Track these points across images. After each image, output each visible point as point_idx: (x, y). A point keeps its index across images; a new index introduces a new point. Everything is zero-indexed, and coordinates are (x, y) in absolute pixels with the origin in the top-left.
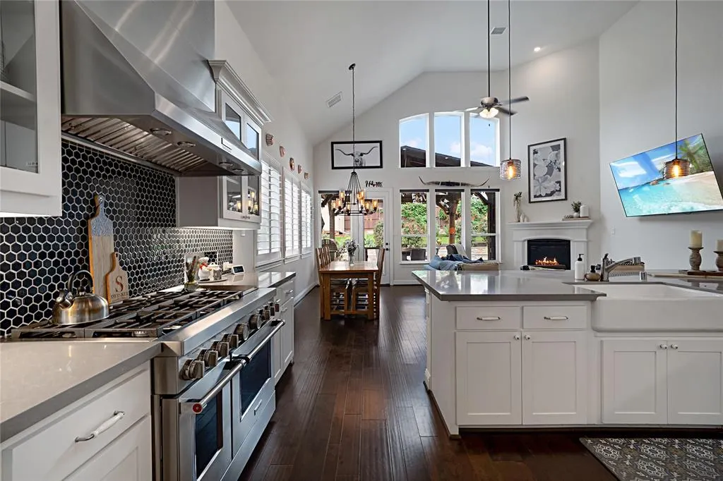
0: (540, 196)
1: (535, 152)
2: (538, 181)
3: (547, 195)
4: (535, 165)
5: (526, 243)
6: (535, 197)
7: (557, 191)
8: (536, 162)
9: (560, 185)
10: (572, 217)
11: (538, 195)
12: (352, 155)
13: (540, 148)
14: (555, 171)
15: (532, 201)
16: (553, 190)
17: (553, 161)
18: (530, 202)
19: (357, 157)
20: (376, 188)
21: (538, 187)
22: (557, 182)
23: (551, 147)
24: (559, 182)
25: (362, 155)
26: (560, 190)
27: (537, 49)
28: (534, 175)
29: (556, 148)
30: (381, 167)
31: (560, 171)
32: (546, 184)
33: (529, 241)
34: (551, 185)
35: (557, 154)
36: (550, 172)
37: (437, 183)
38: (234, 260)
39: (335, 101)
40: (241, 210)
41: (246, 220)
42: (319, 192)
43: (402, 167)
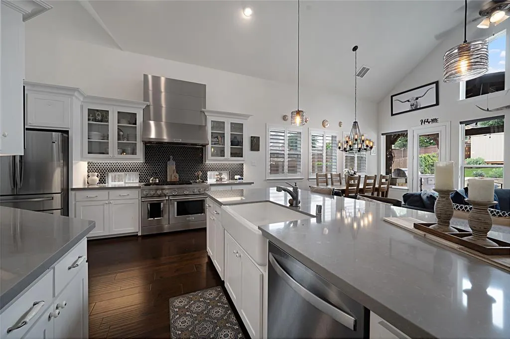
12: (408, 101)
19: (413, 102)
25: (417, 99)
30: (437, 104)
38: (244, 175)
39: (363, 72)
40: (224, 156)
41: (228, 160)
42: (383, 134)
43: (466, 98)
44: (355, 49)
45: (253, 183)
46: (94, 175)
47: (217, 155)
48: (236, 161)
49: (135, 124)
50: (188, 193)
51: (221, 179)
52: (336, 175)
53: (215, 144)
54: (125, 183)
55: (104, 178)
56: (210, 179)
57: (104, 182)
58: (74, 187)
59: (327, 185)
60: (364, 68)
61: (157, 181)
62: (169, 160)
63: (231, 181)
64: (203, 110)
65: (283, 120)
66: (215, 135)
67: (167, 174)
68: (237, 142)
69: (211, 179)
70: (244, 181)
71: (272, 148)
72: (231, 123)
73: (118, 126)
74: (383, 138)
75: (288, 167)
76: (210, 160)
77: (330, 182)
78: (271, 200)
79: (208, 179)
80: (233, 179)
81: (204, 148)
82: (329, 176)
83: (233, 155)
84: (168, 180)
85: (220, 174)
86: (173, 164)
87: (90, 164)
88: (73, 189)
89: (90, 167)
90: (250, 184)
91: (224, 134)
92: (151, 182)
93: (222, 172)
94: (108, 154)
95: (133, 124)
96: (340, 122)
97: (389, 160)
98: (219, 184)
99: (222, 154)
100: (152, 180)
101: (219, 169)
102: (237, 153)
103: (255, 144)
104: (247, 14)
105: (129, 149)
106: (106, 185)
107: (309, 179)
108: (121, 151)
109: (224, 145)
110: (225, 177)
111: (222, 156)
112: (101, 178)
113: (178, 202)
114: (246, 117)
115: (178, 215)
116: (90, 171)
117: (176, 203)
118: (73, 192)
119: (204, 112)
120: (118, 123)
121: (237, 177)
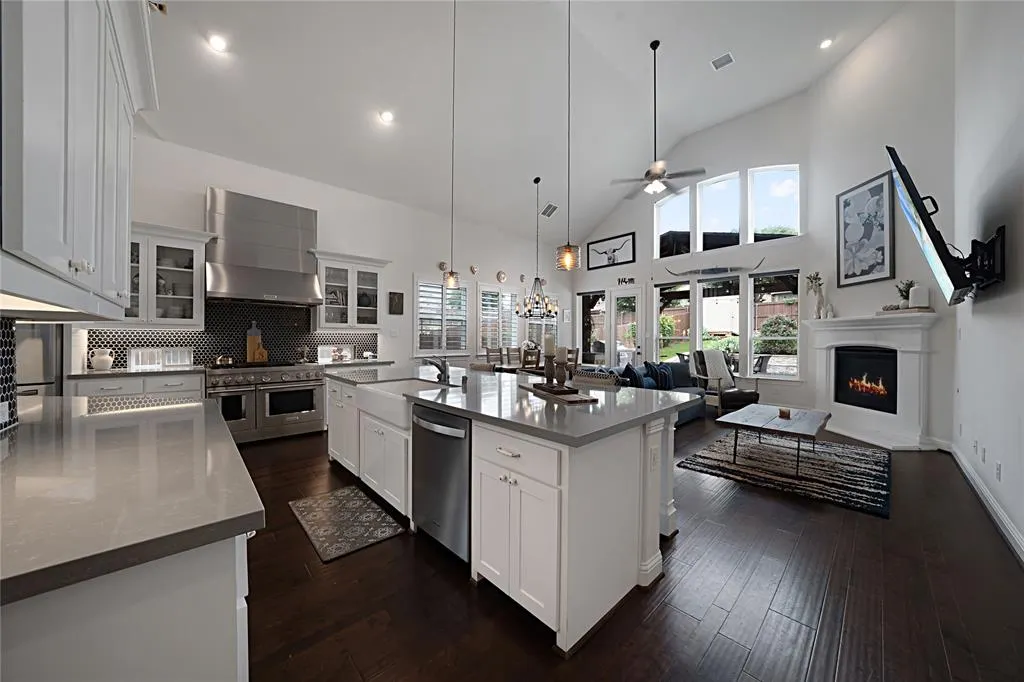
0: (854, 275)
1: (847, 204)
2: (851, 251)
3: (864, 273)
4: (846, 225)
5: (833, 351)
6: (847, 277)
7: (878, 264)
8: (847, 221)
9: (883, 254)
10: (898, 308)
11: (850, 273)
12: (605, 253)
13: (854, 197)
14: (876, 230)
15: (842, 283)
16: (872, 262)
17: (873, 214)
18: (839, 286)
19: (610, 255)
20: (629, 285)
21: (851, 261)
22: (878, 249)
23: (869, 190)
24: (881, 249)
25: (614, 251)
26: (883, 263)
27: (826, 44)
28: (846, 242)
29: (878, 190)
30: (634, 261)
31: (883, 229)
32: (861, 255)
33: (838, 350)
34: (869, 255)
35: (878, 200)
36: (867, 235)
37: (696, 272)
38: (378, 352)
39: (549, 210)
40: (346, 322)
41: (354, 328)
42: (578, 294)
43: (661, 257)
44: (537, 181)
45: (393, 362)
46: (104, 354)
47: (334, 320)
48: (367, 329)
49: (192, 267)
50: (289, 379)
51: (341, 358)
52: (515, 350)
53: (331, 303)
54: (164, 366)
55: (122, 359)
56: (322, 357)
57: (122, 365)
58: (73, 374)
59: (502, 363)
60: (550, 206)
61: (230, 362)
62: (250, 327)
63: (357, 360)
64: (313, 250)
65: (438, 269)
66: (330, 289)
67: (245, 350)
68: (367, 299)
69: (325, 356)
70: (378, 360)
71: (422, 311)
72: (359, 272)
73: (158, 270)
74: (579, 299)
75: (448, 339)
76: (323, 328)
77: (505, 358)
78: (421, 377)
79: (319, 359)
80: (361, 357)
81: (312, 309)
82: (505, 352)
83: (361, 320)
84: (248, 360)
85: (340, 350)
86: (257, 334)
87: (94, 333)
88: (71, 377)
89: (94, 339)
90: (389, 363)
91: (347, 287)
92: (218, 363)
93: (341, 346)
94: (137, 316)
95: (186, 267)
96: (522, 276)
97: (587, 329)
98: (338, 364)
99: (343, 317)
100: (221, 360)
101: (338, 342)
102: (368, 318)
103: (396, 304)
104: (386, 119)
105: (177, 309)
106: (128, 370)
107: (477, 356)
108: (161, 311)
109: (347, 305)
110: (348, 354)
111: (342, 322)
112: (116, 359)
113: (271, 395)
114: (382, 263)
115: (270, 414)
116: (94, 346)
117: (267, 395)
118: (73, 382)
119: (313, 254)
120: (158, 264)
121: (366, 354)
